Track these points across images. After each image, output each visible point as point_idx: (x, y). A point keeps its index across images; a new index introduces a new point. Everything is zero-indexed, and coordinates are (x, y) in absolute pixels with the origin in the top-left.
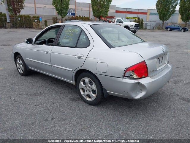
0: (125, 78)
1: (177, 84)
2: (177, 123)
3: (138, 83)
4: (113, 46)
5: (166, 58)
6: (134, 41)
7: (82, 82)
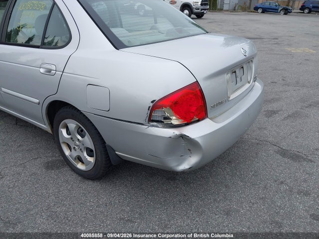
0: (152, 123)
1: (271, 119)
2: (269, 215)
3: (183, 137)
4: (126, 44)
5: (251, 68)
6: (180, 31)
7: (63, 128)
